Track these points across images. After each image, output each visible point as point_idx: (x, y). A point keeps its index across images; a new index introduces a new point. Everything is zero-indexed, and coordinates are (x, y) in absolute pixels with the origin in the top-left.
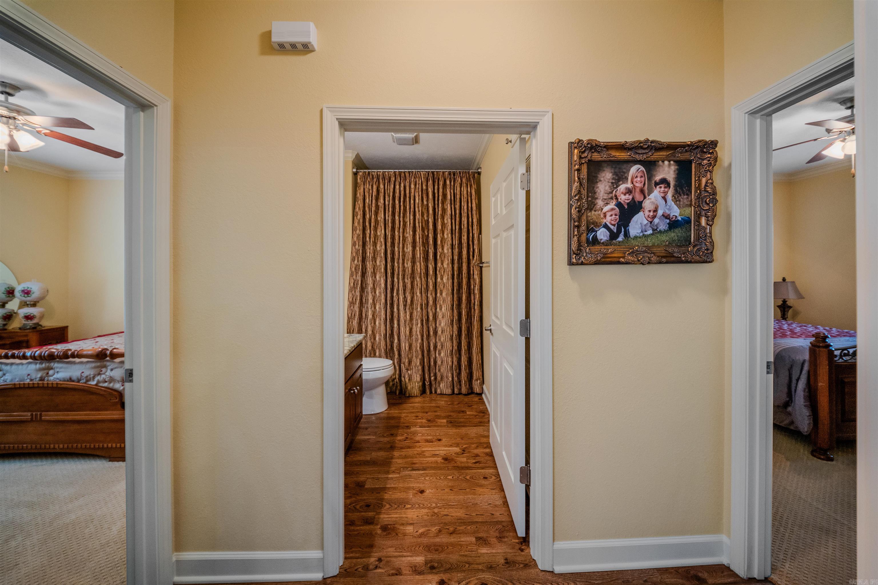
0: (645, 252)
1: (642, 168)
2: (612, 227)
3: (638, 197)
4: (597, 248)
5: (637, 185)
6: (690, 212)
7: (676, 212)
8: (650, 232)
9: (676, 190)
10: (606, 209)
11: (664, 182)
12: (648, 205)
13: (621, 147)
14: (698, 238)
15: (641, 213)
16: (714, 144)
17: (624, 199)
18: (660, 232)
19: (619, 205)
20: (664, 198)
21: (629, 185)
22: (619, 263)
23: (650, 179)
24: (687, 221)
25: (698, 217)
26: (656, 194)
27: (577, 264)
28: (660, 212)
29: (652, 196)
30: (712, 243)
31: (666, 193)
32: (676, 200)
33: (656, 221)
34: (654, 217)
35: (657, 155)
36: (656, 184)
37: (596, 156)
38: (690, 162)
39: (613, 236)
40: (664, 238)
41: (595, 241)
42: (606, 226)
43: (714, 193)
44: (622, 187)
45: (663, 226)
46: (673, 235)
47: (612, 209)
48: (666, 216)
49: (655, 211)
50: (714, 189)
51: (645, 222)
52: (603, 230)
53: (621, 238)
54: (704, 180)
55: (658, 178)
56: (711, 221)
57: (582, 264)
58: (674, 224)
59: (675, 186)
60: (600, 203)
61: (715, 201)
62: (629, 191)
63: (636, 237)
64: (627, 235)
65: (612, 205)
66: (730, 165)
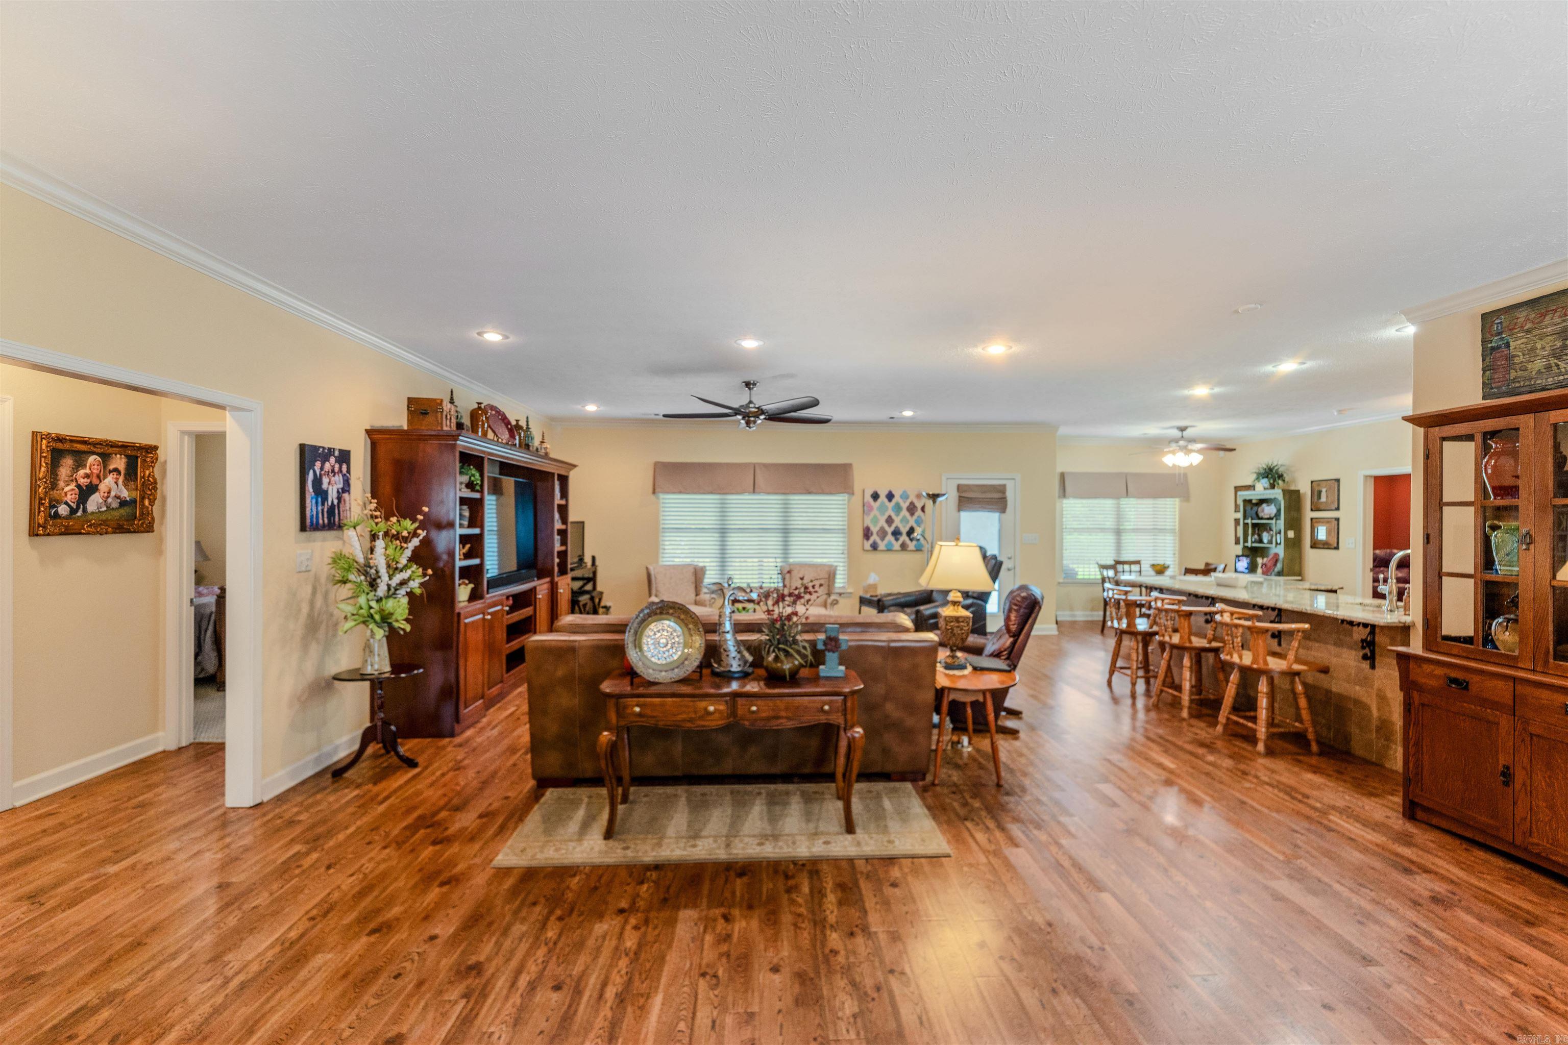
0: (101, 524)
1: (99, 459)
2: (72, 504)
3: (95, 481)
4: (59, 520)
5: (95, 471)
6: (136, 495)
7: (125, 494)
8: (104, 509)
9: (125, 477)
10: (67, 489)
11: (116, 470)
12: (103, 487)
13: (84, 442)
14: (142, 514)
15: (97, 494)
16: (156, 448)
17: (83, 482)
18: (113, 509)
19: (79, 486)
20: (116, 483)
21: (88, 471)
22: (80, 533)
23: (105, 467)
24: (134, 501)
25: (143, 498)
26: (109, 480)
27: (44, 535)
28: (113, 494)
29: (107, 481)
30: (153, 519)
31: (117, 479)
32: (125, 485)
33: (110, 500)
34: (108, 497)
35: (111, 450)
36: (110, 472)
37: (60, 446)
38: (137, 457)
39: (73, 511)
40: (116, 514)
41: (57, 515)
42: (66, 503)
43: (155, 482)
44: (82, 472)
45: (115, 504)
46: (123, 511)
47: (73, 490)
48: (117, 497)
49: (109, 492)
50: (155, 480)
51: (101, 501)
52: (64, 506)
53: (79, 513)
54: (147, 472)
55: (111, 467)
56: (152, 503)
57: (48, 535)
58: (123, 503)
59: (125, 475)
60: (61, 484)
61: (155, 488)
62: (87, 476)
63: (92, 513)
64: (85, 510)
65: (72, 486)
66: (165, 462)
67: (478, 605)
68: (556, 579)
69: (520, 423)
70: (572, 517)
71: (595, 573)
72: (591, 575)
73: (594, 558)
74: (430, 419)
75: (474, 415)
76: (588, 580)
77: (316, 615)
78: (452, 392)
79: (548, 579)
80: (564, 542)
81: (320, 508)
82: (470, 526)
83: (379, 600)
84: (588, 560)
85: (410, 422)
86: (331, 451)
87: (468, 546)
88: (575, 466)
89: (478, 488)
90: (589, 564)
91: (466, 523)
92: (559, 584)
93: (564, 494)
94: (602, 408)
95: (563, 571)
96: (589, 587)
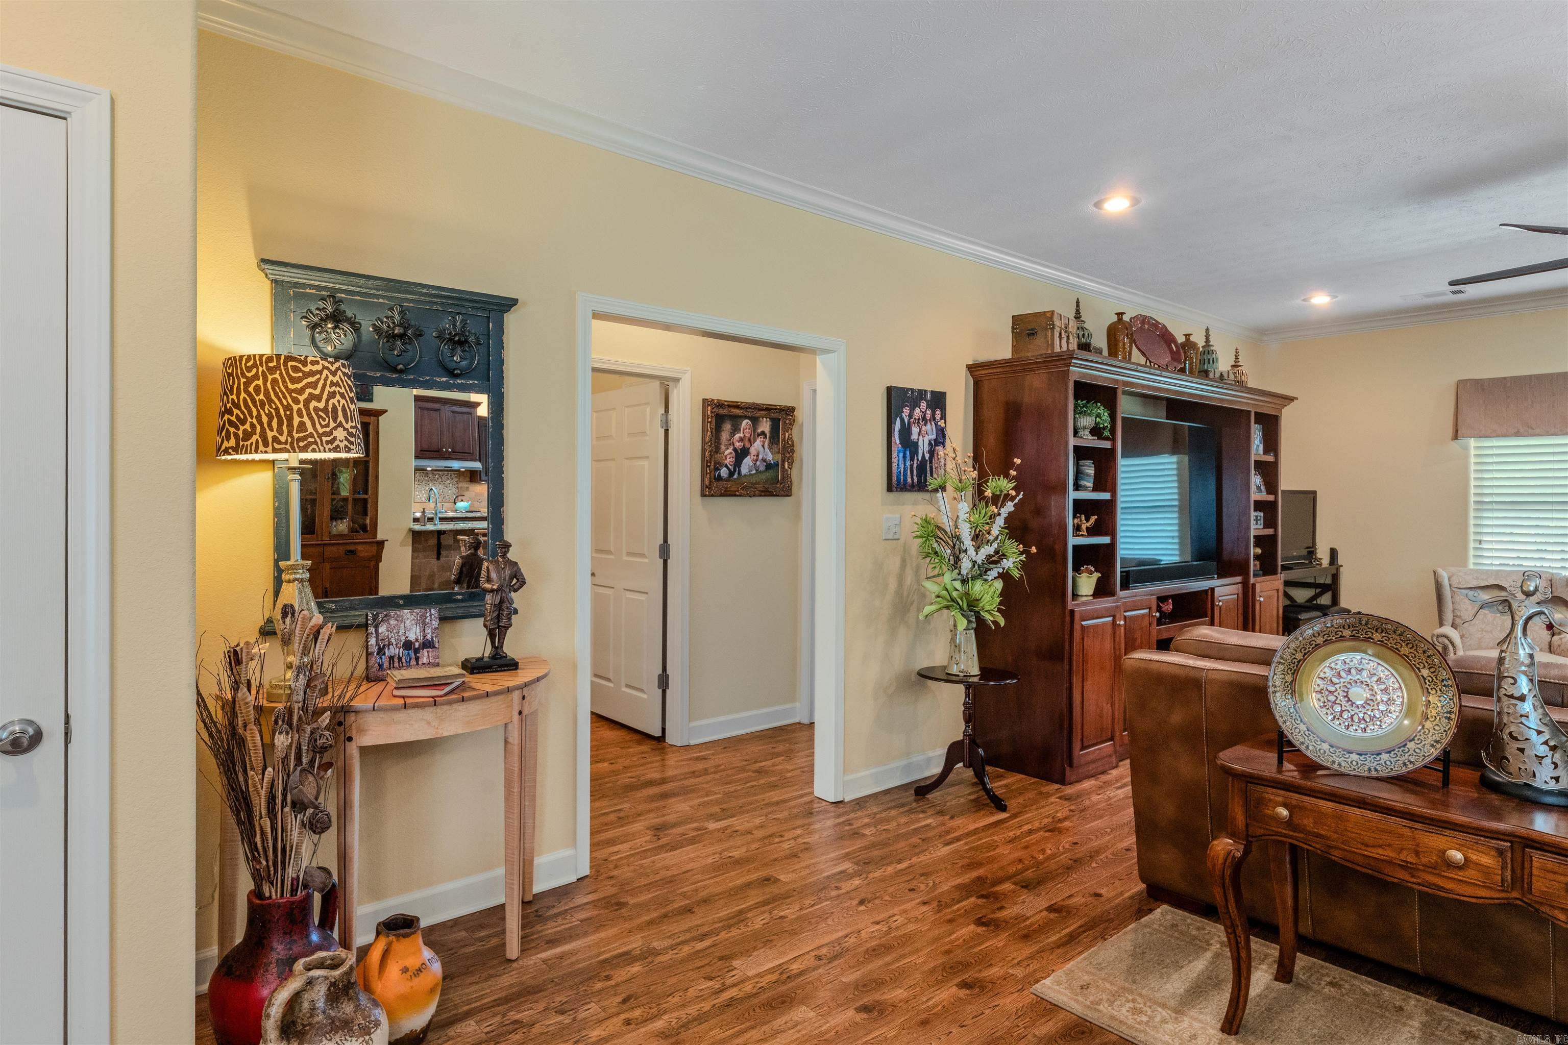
0: (751, 487)
1: (750, 423)
2: (730, 467)
3: (747, 445)
4: (721, 483)
5: (747, 435)
6: (779, 457)
7: (770, 457)
8: (754, 472)
9: (770, 440)
10: (727, 452)
11: (763, 433)
12: (753, 451)
13: (736, 406)
14: (783, 477)
15: (749, 457)
16: (792, 409)
17: (738, 445)
18: (760, 472)
19: (735, 450)
20: (763, 446)
21: (741, 435)
22: (735, 495)
23: (755, 429)
24: (777, 465)
25: (783, 461)
26: (758, 443)
27: (709, 496)
28: (760, 457)
29: (756, 444)
30: (791, 482)
31: (764, 442)
32: (770, 448)
33: (758, 463)
34: (757, 460)
35: (759, 414)
36: (759, 435)
37: (721, 411)
38: (779, 420)
39: (731, 474)
40: (763, 477)
41: (719, 478)
42: (726, 466)
43: (793, 446)
44: (737, 436)
45: (762, 468)
46: (769, 474)
47: (731, 453)
48: (764, 460)
49: (758, 456)
50: (793, 442)
51: (751, 464)
52: (725, 469)
53: (735, 476)
54: (787, 434)
55: (759, 431)
56: (791, 465)
57: (712, 496)
58: (769, 466)
59: (770, 438)
60: (723, 447)
61: (793, 451)
62: (741, 440)
63: (745, 475)
64: (739, 473)
65: (730, 450)
66: (802, 424)
67: (1106, 603)
68: (1252, 580)
69: (1192, 339)
70: (1287, 482)
71: (1335, 577)
72: (1329, 581)
73: (1333, 553)
74: (1039, 340)
75: (1112, 332)
76: (1324, 588)
77: (905, 593)
78: (1078, 302)
79: (1239, 579)
80: (1270, 522)
81: (908, 464)
82: (1096, 489)
83: (964, 581)
84: (1323, 554)
85: (1015, 349)
86: (922, 394)
87: (1093, 518)
88: (1291, 399)
89: (1107, 433)
90: (1325, 562)
91: (1089, 484)
92: (1258, 589)
93: (1271, 443)
94: (1341, 297)
95: (1268, 567)
96: (1325, 600)
